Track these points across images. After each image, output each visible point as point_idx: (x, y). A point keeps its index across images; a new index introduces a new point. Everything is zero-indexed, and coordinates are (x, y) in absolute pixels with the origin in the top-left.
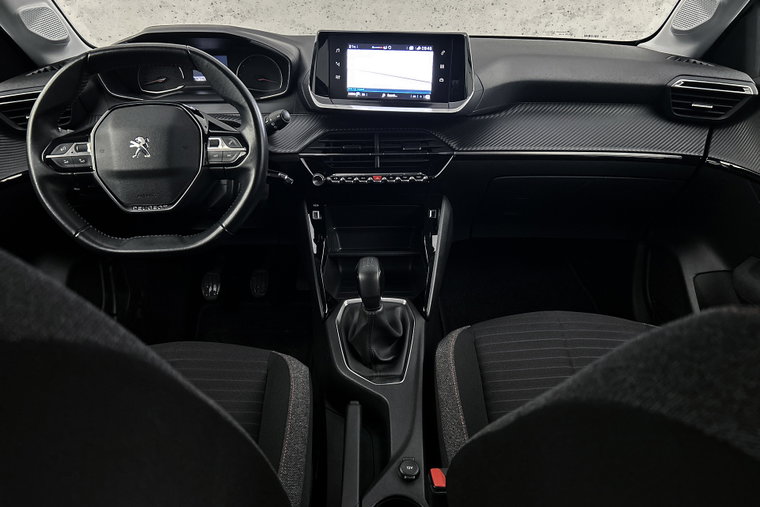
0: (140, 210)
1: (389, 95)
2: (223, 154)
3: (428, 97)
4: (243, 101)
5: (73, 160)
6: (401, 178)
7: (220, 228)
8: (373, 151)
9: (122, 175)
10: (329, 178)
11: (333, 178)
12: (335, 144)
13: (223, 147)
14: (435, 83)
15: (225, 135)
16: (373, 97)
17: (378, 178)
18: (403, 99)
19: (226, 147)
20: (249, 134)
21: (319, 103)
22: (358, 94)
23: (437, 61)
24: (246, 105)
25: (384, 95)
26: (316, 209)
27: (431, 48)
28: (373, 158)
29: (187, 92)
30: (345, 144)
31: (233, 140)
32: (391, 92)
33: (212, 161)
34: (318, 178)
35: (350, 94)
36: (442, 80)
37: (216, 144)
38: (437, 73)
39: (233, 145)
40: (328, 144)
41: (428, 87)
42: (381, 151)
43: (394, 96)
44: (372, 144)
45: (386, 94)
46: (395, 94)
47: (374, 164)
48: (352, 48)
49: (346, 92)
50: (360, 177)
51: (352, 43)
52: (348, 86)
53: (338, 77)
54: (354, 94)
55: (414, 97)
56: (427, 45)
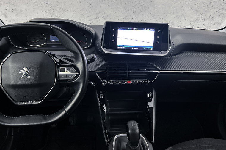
0: (23, 103)
1: (135, 48)
2: (66, 75)
3: (151, 49)
4: (77, 51)
6: (139, 81)
7: (64, 112)
8: (126, 70)
9: (15, 87)
10: (109, 82)
11: (110, 82)
12: (109, 68)
13: (66, 72)
14: (155, 43)
15: (68, 66)
16: (128, 49)
17: (129, 82)
18: (141, 49)
19: (69, 72)
20: (80, 66)
21: (106, 51)
22: (122, 47)
23: (156, 35)
24: (79, 53)
25: (133, 48)
26: (101, 94)
27: (153, 29)
28: (126, 73)
30: (115, 67)
31: (72, 69)
32: (136, 47)
33: (61, 78)
34: (104, 82)
36: (158, 42)
37: (64, 71)
38: (156, 39)
39: (72, 71)
40: (107, 68)
41: (152, 45)
42: (129, 70)
43: (137, 48)
44: (126, 67)
45: (134, 48)
46: (138, 48)
47: (126, 75)
48: (120, 29)
49: (117, 47)
50: (122, 81)
51: (120, 27)
52: (118, 44)
53: (113, 41)
54: (120, 48)
55: (146, 49)
56: (152, 28)
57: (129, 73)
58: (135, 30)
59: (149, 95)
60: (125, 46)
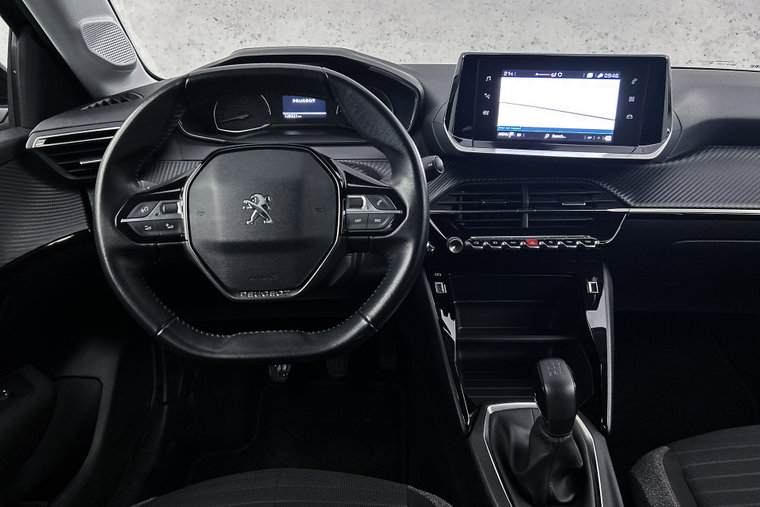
0: (250, 296)
1: (554, 136)
2: (368, 218)
3: (608, 139)
4: (400, 146)
5: (159, 225)
6: (564, 241)
7: (364, 323)
8: (520, 206)
9: (229, 248)
11: (472, 242)
14: (620, 120)
16: (533, 139)
17: (534, 242)
18: (575, 139)
19: (374, 210)
22: (512, 134)
23: (624, 92)
24: (404, 151)
25: (547, 136)
26: (439, 279)
27: (617, 76)
28: (521, 215)
29: (272, 132)
30: (485, 197)
31: (382, 199)
32: (557, 131)
33: (352, 227)
34: (456, 243)
35: (500, 134)
36: (630, 116)
37: (359, 204)
38: (623, 107)
39: (382, 206)
41: (610, 126)
42: (532, 206)
43: (562, 136)
44: (520, 197)
45: (551, 134)
46: (563, 134)
47: (521, 223)
48: (508, 76)
49: (497, 132)
50: (509, 241)
51: (508, 68)
52: (499, 124)
53: (486, 113)
54: (506, 134)
55: (589, 138)
56: (612, 71)
57: (531, 215)
58: (557, 77)
59: (592, 285)
60: (523, 130)
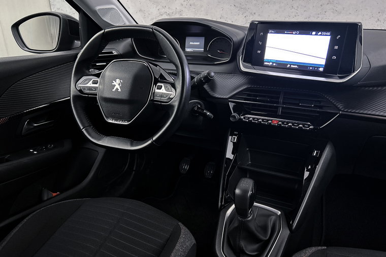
0: (113, 122)
1: (292, 66)
2: (162, 95)
3: (321, 69)
5: (90, 88)
6: (293, 125)
7: (151, 141)
8: (278, 103)
9: (107, 100)
10: (242, 117)
11: (245, 117)
12: (249, 95)
13: (163, 90)
14: (329, 59)
16: (282, 66)
17: (275, 121)
18: (303, 69)
21: (244, 68)
22: (271, 63)
23: (332, 43)
25: (289, 66)
26: (236, 135)
27: (329, 34)
30: (258, 96)
31: (169, 86)
32: (294, 63)
33: (156, 98)
34: (234, 117)
35: (265, 63)
36: (334, 57)
37: (160, 88)
38: (331, 52)
39: (168, 90)
41: (323, 62)
42: (284, 103)
43: (296, 66)
44: (278, 98)
45: (291, 65)
46: (298, 66)
47: (277, 112)
48: (271, 33)
49: (264, 62)
50: (263, 120)
51: (272, 29)
52: (265, 58)
53: (259, 52)
54: (268, 64)
55: (311, 68)
56: (326, 31)
57: (283, 108)
58: (296, 34)
59: (316, 152)
60: (277, 62)
